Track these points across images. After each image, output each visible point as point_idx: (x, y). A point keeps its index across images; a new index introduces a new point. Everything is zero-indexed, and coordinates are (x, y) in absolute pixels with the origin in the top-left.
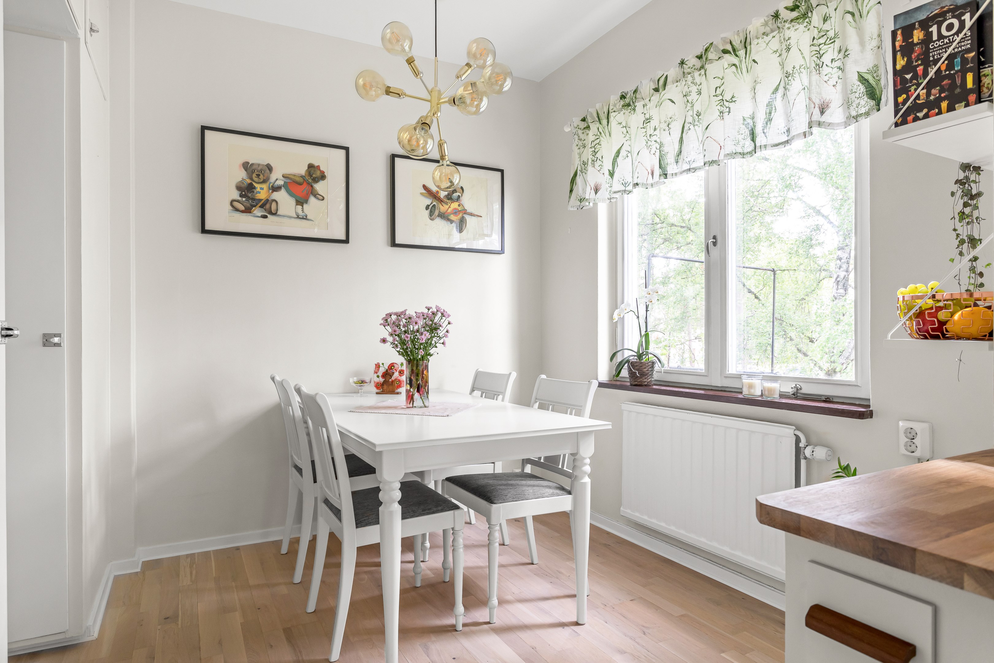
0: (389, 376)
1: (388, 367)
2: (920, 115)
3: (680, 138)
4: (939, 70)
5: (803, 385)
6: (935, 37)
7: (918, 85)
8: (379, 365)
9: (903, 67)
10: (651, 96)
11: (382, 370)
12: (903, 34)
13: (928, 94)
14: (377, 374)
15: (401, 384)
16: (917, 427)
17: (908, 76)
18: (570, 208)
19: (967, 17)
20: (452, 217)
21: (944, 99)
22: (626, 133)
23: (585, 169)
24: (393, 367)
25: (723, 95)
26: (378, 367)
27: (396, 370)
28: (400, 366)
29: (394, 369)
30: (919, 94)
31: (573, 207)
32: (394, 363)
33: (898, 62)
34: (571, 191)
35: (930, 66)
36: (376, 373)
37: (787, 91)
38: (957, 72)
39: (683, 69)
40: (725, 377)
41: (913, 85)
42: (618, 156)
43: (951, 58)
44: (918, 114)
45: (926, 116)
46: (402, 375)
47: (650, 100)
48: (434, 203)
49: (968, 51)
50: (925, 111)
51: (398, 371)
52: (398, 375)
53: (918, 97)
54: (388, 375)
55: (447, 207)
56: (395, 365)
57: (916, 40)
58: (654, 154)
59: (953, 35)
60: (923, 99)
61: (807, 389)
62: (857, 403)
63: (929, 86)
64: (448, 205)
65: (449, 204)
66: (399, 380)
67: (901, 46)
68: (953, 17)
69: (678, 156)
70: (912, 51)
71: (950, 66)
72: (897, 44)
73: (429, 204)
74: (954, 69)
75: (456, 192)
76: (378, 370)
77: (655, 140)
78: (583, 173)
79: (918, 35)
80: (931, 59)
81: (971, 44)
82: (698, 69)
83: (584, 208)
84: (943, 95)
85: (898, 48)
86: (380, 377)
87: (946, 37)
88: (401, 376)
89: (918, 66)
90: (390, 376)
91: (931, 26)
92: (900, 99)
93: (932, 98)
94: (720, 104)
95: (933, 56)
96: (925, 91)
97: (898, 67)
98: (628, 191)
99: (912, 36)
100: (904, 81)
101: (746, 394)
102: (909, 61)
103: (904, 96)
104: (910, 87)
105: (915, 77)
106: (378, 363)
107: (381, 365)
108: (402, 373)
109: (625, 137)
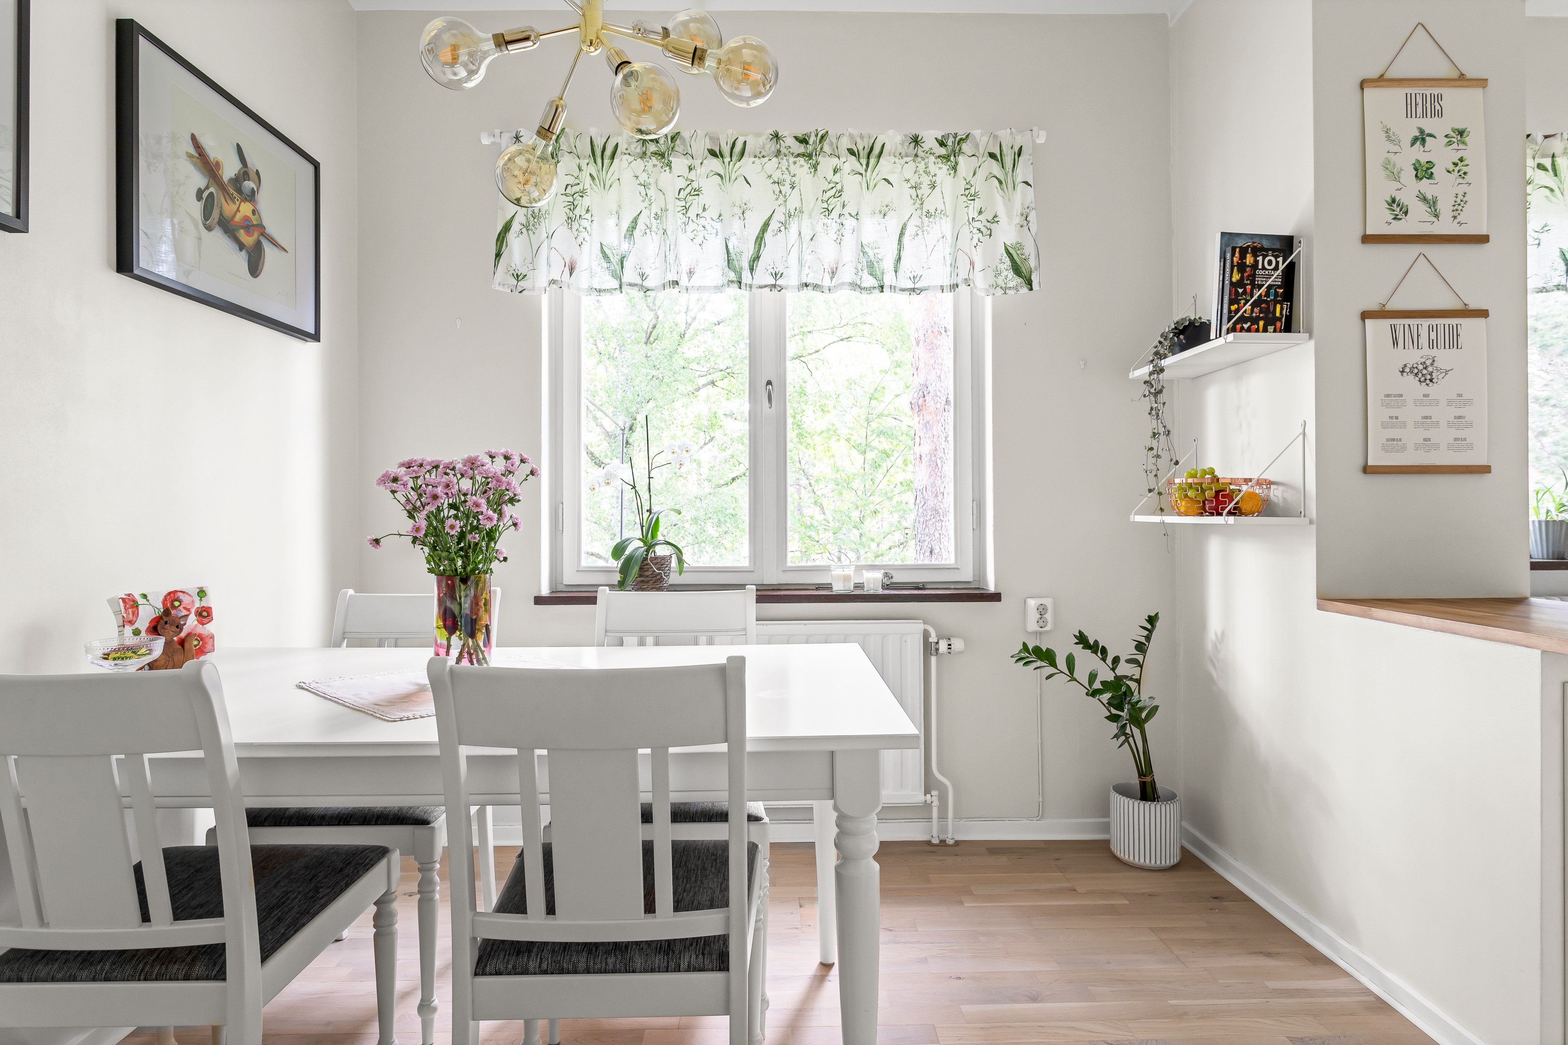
0: (174, 629)
1: (164, 602)
2: (1246, 326)
3: (757, 238)
4: (1260, 295)
5: (893, 573)
6: (1260, 267)
7: (1247, 301)
8: (134, 601)
9: (1238, 281)
10: (704, 157)
11: (146, 615)
12: (1240, 253)
13: (1252, 311)
14: (134, 627)
15: (204, 644)
16: (1048, 602)
17: (1240, 291)
18: (497, 286)
19: (1280, 259)
20: (242, 235)
21: (1261, 319)
22: (645, 196)
23: (533, 225)
24: (177, 604)
25: (828, 203)
26: (132, 607)
27: (188, 610)
28: (197, 599)
29: (181, 608)
30: (1246, 310)
31: (504, 285)
32: (176, 592)
33: (1234, 275)
34: (498, 255)
35: (1255, 288)
36: (131, 623)
37: (925, 233)
38: (1271, 300)
39: (778, 146)
40: (784, 571)
41: (1243, 299)
42: (634, 228)
43: (1270, 287)
44: (1244, 325)
45: (1249, 330)
46: (205, 620)
47: (701, 164)
48: (212, 189)
49: (1279, 287)
50: (1249, 324)
51: (193, 611)
52: (196, 622)
53: (1245, 311)
54: (171, 625)
55: (235, 207)
56: (181, 596)
57: (1248, 263)
58: (700, 245)
59: (1272, 270)
60: (1248, 314)
61: (898, 578)
62: (953, 587)
63: (1254, 305)
64: (235, 203)
65: (238, 203)
66: (200, 636)
67: (1237, 262)
68: (1273, 256)
69: (754, 261)
70: (1245, 271)
71: (1267, 294)
72: (1235, 259)
73: (203, 188)
74: (1269, 297)
75: (249, 180)
76: (136, 614)
77: (704, 225)
78: (530, 232)
79: (1249, 259)
80: (1256, 283)
81: (1281, 282)
82: (794, 155)
83: (524, 292)
84: (1261, 315)
85: (1235, 264)
86: (143, 634)
87: (1267, 270)
88: (203, 624)
89: (1247, 284)
90: (177, 627)
91: (1259, 256)
92: (1233, 308)
93: (1254, 315)
94: (824, 214)
95: (1258, 281)
96: (1250, 307)
97: (1234, 280)
98: (646, 288)
99: (1245, 258)
100: (1237, 292)
101: (840, 589)
102: (1242, 278)
103: (1236, 306)
104: (1241, 300)
105: (1245, 293)
106: (129, 595)
107: (141, 601)
108: (204, 617)
109: (643, 201)
